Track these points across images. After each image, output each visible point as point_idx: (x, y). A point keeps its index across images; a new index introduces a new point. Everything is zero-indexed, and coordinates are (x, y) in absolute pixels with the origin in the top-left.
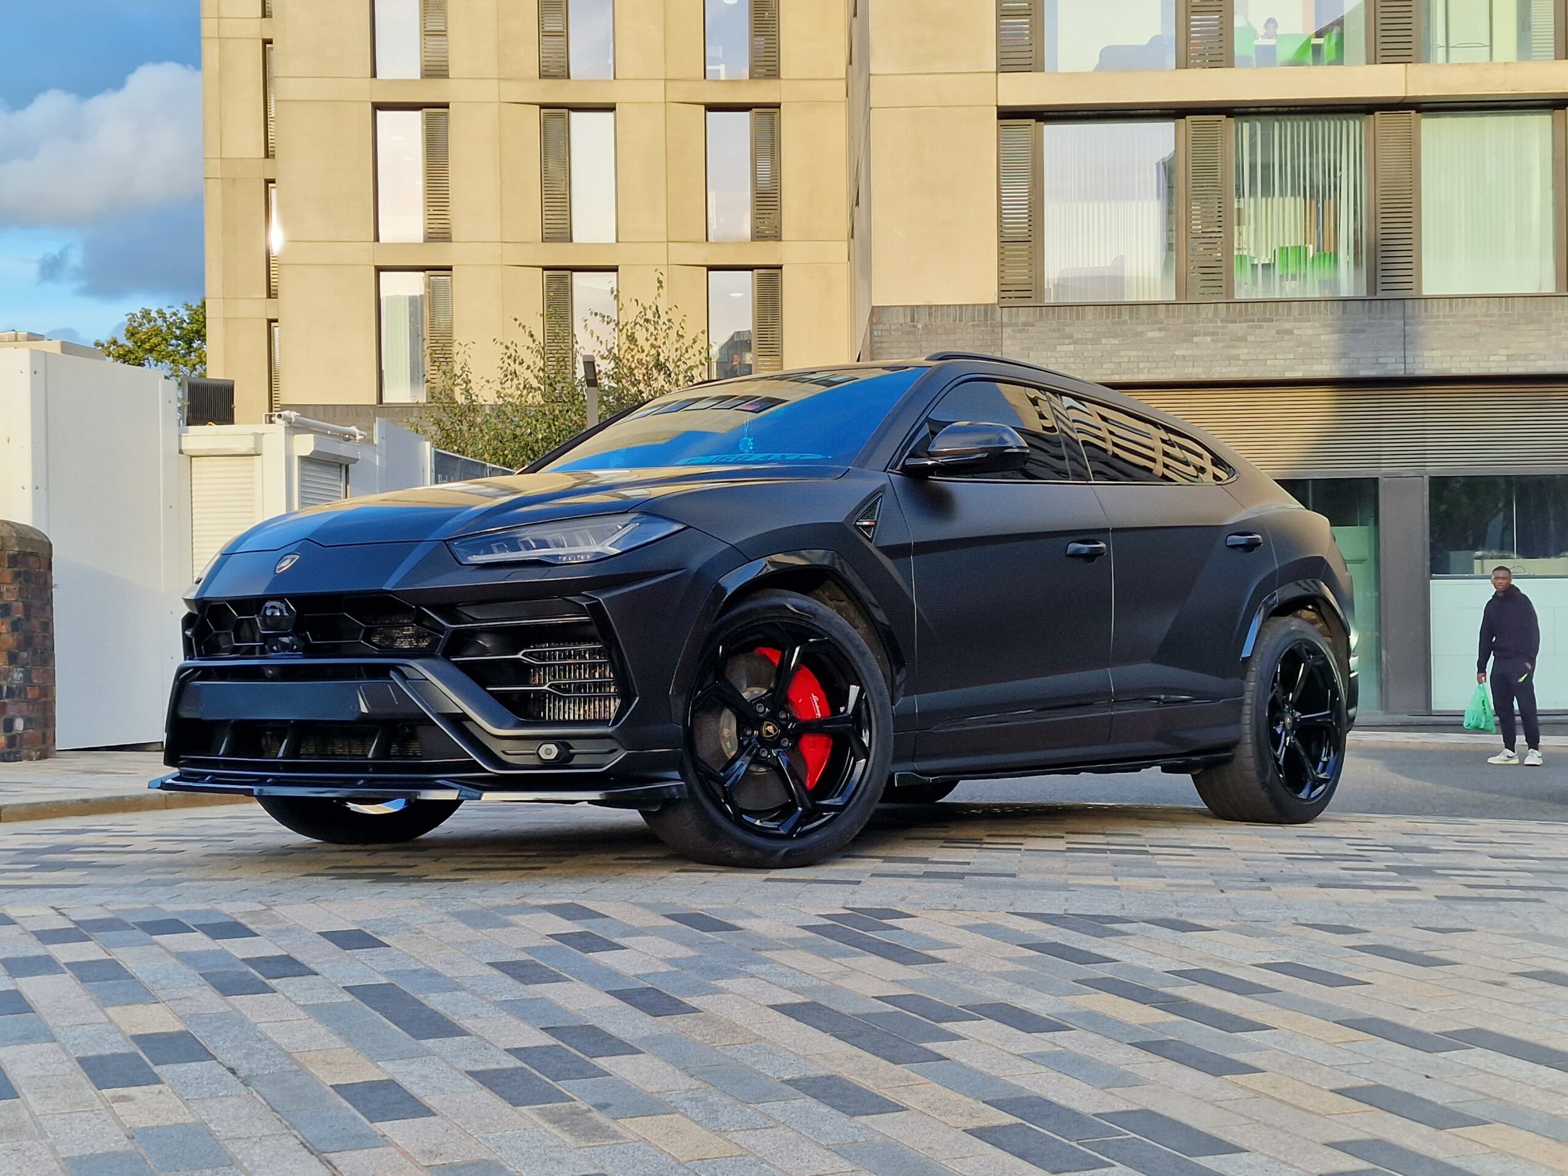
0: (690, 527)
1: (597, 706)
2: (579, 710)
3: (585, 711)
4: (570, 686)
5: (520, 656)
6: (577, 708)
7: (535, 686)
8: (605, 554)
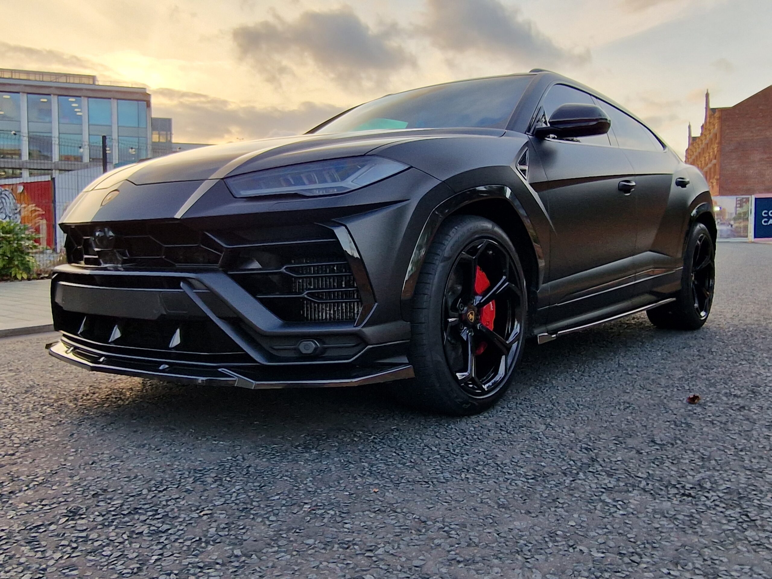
0: (412, 167)
1: (344, 308)
2: (330, 310)
3: (334, 311)
4: (322, 295)
5: (283, 270)
6: (328, 309)
7: (296, 293)
8: (347, 188)
